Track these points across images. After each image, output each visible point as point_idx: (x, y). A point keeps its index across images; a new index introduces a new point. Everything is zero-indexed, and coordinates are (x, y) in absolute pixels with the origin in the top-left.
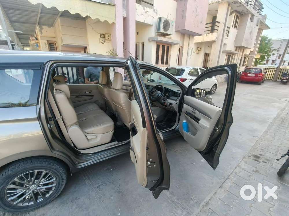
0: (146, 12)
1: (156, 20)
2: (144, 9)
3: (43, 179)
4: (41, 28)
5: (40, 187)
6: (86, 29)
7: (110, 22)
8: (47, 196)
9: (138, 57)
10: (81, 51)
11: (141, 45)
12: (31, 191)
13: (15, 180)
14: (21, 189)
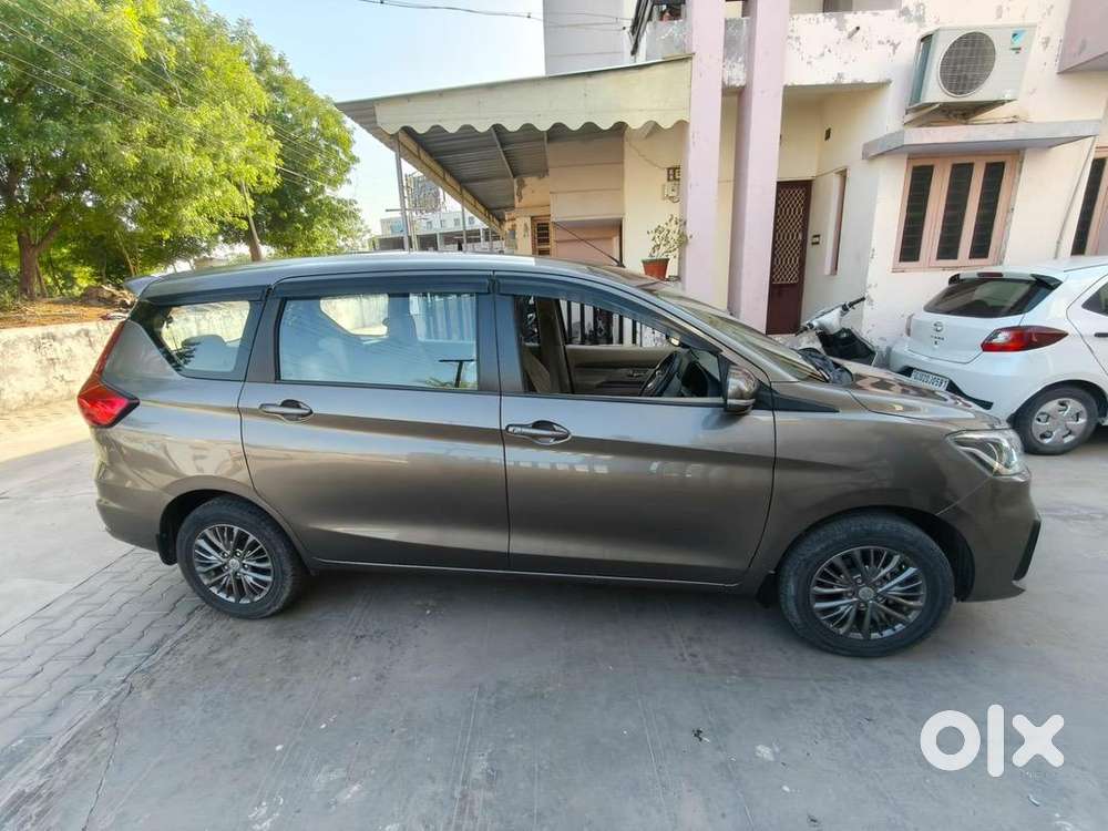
0: (850, 36)
1: (909, 49)
2: (840, 27)
3: (249, 553)
4: (522, 185)
5: (246, 569)
6: (622, 163)
7: (666, 123)
8: (257, 598)
9: (818, 236)
10: (611, 238)
11: (836, 181)
12: (231, 571)
13: (207, 531)
14: (215, 558)
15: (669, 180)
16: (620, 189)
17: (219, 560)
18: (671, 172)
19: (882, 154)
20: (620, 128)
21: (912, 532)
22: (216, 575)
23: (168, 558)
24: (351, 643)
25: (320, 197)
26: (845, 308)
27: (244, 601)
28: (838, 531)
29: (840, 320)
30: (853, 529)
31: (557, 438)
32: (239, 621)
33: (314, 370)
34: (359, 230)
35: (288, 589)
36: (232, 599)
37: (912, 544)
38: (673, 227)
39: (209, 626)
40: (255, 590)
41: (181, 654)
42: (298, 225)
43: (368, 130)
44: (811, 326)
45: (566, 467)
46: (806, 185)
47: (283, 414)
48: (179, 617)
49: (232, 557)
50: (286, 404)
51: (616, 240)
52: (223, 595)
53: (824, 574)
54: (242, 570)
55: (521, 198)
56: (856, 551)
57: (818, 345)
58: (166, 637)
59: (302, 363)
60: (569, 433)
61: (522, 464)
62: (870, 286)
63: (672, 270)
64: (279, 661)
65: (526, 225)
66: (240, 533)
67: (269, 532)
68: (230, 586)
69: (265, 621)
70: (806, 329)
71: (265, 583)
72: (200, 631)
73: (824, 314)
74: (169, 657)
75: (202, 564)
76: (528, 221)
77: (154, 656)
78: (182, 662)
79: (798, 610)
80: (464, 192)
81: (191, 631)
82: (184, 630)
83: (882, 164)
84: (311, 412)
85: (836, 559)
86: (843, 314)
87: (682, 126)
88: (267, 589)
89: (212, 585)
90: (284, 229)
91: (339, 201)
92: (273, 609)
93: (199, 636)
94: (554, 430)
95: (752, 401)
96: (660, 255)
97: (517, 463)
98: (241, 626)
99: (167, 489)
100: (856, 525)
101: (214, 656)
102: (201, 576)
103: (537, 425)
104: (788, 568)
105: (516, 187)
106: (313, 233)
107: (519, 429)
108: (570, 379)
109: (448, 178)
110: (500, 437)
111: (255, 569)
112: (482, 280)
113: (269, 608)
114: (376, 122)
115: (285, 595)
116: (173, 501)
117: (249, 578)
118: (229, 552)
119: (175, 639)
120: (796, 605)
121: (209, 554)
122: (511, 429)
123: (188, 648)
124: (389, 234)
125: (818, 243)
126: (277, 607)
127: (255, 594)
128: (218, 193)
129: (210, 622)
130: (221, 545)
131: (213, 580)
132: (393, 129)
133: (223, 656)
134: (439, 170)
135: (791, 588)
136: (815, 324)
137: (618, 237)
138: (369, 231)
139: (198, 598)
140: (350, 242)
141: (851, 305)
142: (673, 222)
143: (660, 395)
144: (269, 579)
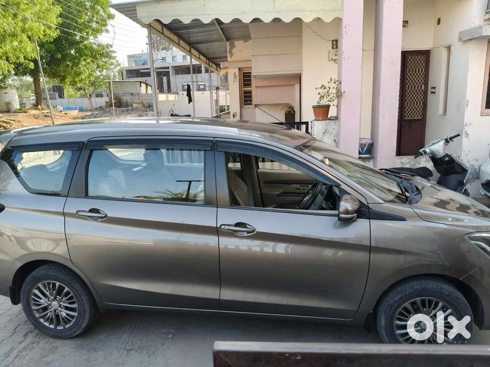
3: (64, 299)
4: (232, 46)
5: (61, 308)
6: (301, 36)
7: (328, 19)
8: (67, 326)
9: (434, 88)
10: (294, 85)
11: (444, 52)
12: (52, 309)
13: (40, 285)
14: (43, 301)
15: (333, 48)
16: (300, 53)
17: (46, 302)
18: (334, 43)
19: (471, 40)
20: (298, 21)
21: (448, 288)
22: (43, 312)
23: (15, 301)
24: (125, 352)
25: (86, 42)
26: (447, 141)
27: (60, 328)
28: (408, 288)
29: (444, 149)
30: (416, 287)
31: (249, 232)
32: (55, 340)
33: (106, 190)
34: (112, 64)
35: (86, 321)
36: (52, 326)
37: (448, 296)
38: (332, 85)
39: (38, 343)
40: (66, 321)
41: (24, 358)
42: (68, 63)
43: (130, 18)
44: (425, 152)
45: (245, 248)
46: (426, 55)
47: (89, 217)
48: (19, 337)
49: (54, 300)
50: (91, 211)
51: (297, 86)
52: (47, 324)
53: (401, 314)
54: (59, 309)
55: (231, 55)
56: (418, 299)
57: (430, 165)
58: (12, 349)
59: (100, 185)
60: (255, 230)
61: (229, 247)
62: (466, 125)
63: (332, 112)
64: (83, 362)
65: (235, 74)
66: (60, 286)
67: (77, 286)
68: (52, 318)
69: (72, 340)
70: (422, 154)
71: (73, 317)
72: (34, 345)
73: (434, 144)
74: (16, 360)
75: (35, 305)
76: (237, 71)
77: (8, 359)
78: (25, 363)
79: (387, 334)
80: (192, 50)
81: (28, 345)
82: (23, 345)
83: (471, 46)
84: (106, 216)
85: (407, 304)
86: (446, 145)
87: (338, 21)
88: (74, 320)
89: (41, 317)
90: (58, 66)
91: (99, 45)
92: (77, 333)
93: (33, 348)
94: (247, 228)
95: (356, 215)
96: (324, 102)
97: (226, 247)
98: (58, 343)
99: (18, 259)
100: (416, 285)
101: (45, 359)
102: (35, 312)
103: (237, 225)
104: (381, 309)
105: (228, 47)
106: (79, 68)
107: (227, 227)
108: (261, 191)
109: (182, 43)
110: (216, 231)
111: (67, 308)
112: (207, 143)
113: (75, 332)
114: (136, 17)
115: (84, 325)
116: (21, 267)
117: (64, 313)
118: (52, 298)
119: (19, 350)
120: (386, 332)
121: (40, 298)
122: (222, 227)
123: (28, 354)
124: (134, 67)
125: (434, 93)
126: (80, 332)
127: (66, 323)
128: (15, 43)
129: (38, 340)
130: (48, 293)
131: (42, 315)
132: (148, 21)
133: (49, 359)
134: (175, 38)
135: (382, 321)
136: (428, 150)
137: (299, 85)
138: (119, 65)
139: (32, 326)
140: (104, 72)
141: (451, 139)
142: (333, 82)
143: (308, 209)
144: (75, 314)
